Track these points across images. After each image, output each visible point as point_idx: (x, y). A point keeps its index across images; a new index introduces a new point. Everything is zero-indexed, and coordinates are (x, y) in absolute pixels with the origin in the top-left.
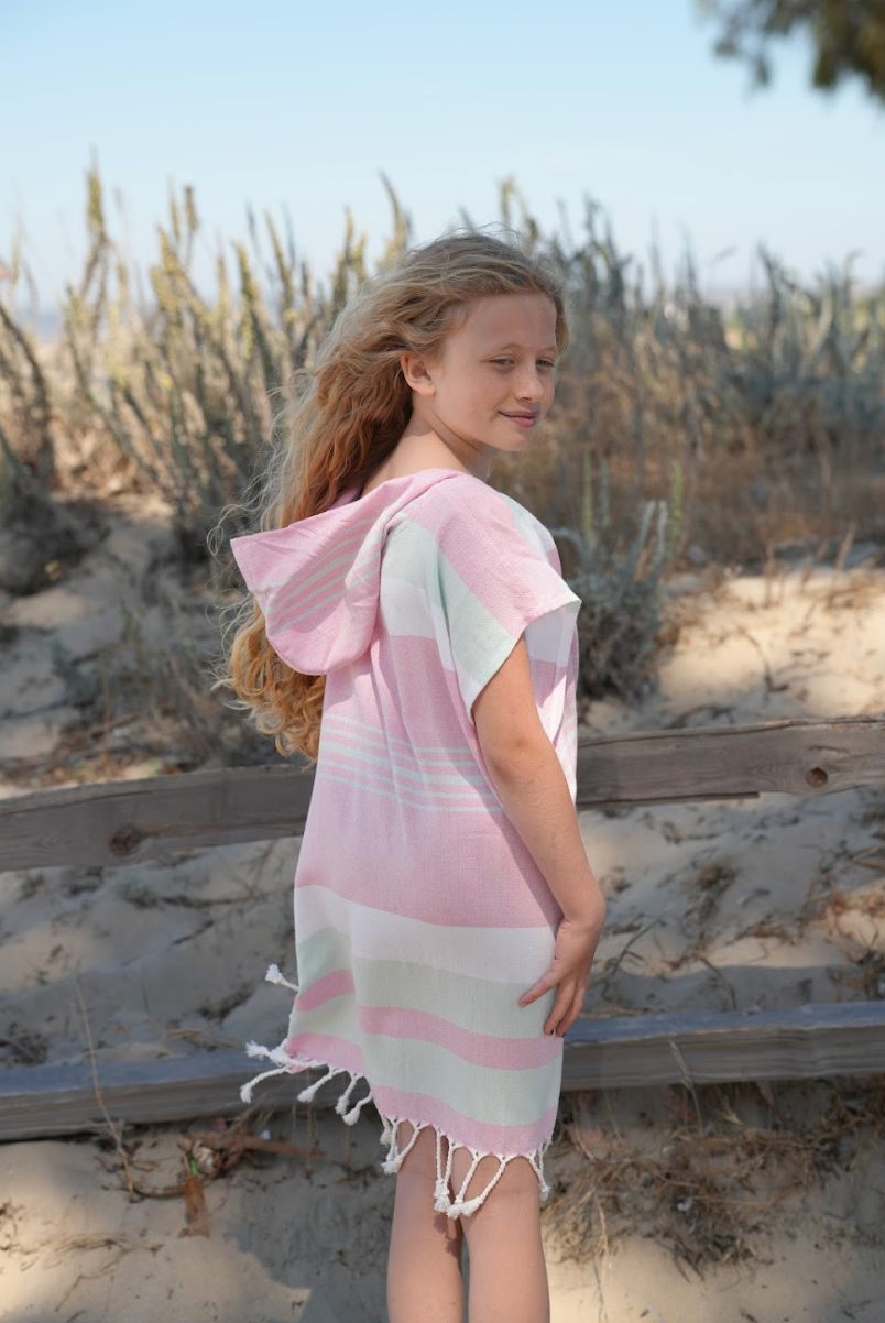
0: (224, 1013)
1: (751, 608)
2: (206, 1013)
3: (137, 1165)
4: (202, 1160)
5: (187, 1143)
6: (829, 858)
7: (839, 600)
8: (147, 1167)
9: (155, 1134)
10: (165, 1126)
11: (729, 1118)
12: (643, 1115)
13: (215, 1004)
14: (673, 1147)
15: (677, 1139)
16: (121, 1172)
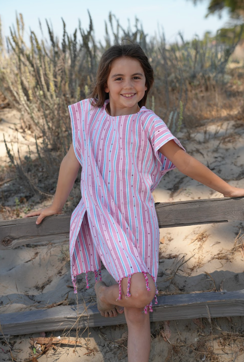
0: (43, 287)
1: (200, 143)
2: (37, 288)
3: (14, 350)
4: (37, 348)
5: (32, 342)
6: (237, 229)
7: (226, 140)
8: (18, 351)
9: (21, 339)
10: (24, 335)
11: (217, 328)
12: (187, 326)
13: (40, 284)
14: (198, 338)
15: (200, 335)
16: (9, 353)
